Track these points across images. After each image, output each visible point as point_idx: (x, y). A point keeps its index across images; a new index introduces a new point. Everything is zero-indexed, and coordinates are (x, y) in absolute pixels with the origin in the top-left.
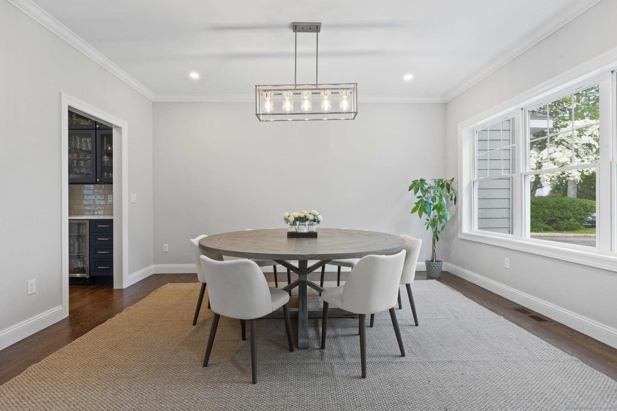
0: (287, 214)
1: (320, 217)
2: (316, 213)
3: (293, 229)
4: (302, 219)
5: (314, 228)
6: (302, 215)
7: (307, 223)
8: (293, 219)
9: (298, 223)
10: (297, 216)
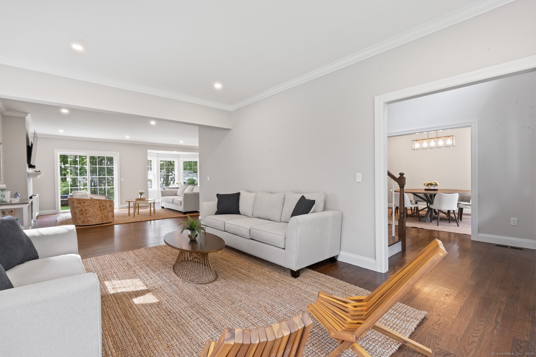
0: (425, 182)
1: (438, 184)
2: (436, 182)
3: (427, 188)
4: (431, 184)
5: (436, 188)
6: (430, 183)
7: (433, 186)
8: (427, 184)
9: (429, 185)
10: (428, 183)
